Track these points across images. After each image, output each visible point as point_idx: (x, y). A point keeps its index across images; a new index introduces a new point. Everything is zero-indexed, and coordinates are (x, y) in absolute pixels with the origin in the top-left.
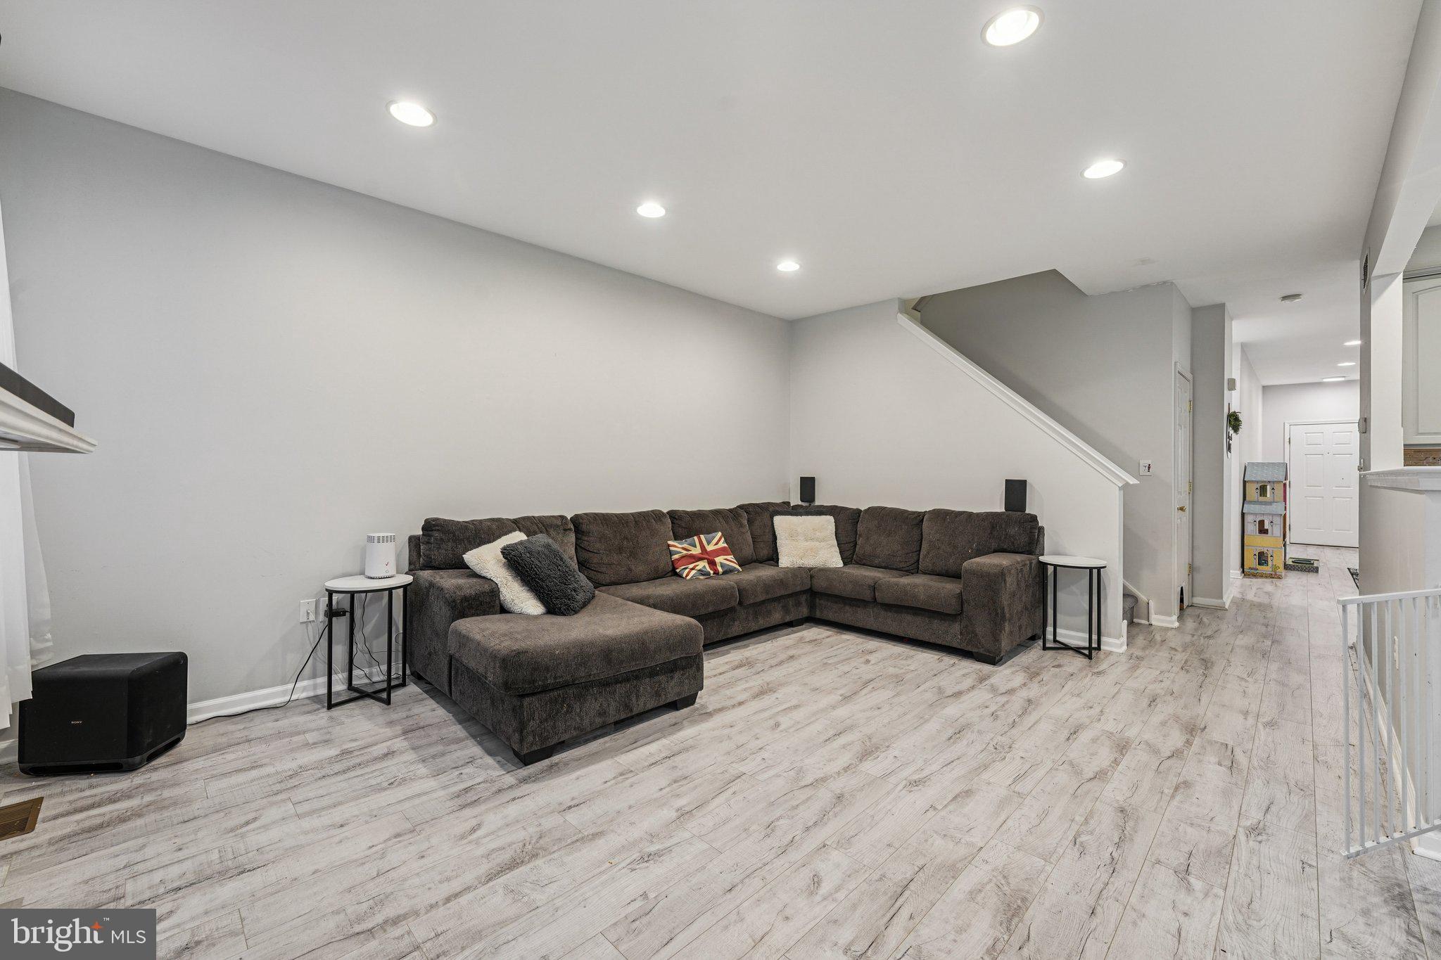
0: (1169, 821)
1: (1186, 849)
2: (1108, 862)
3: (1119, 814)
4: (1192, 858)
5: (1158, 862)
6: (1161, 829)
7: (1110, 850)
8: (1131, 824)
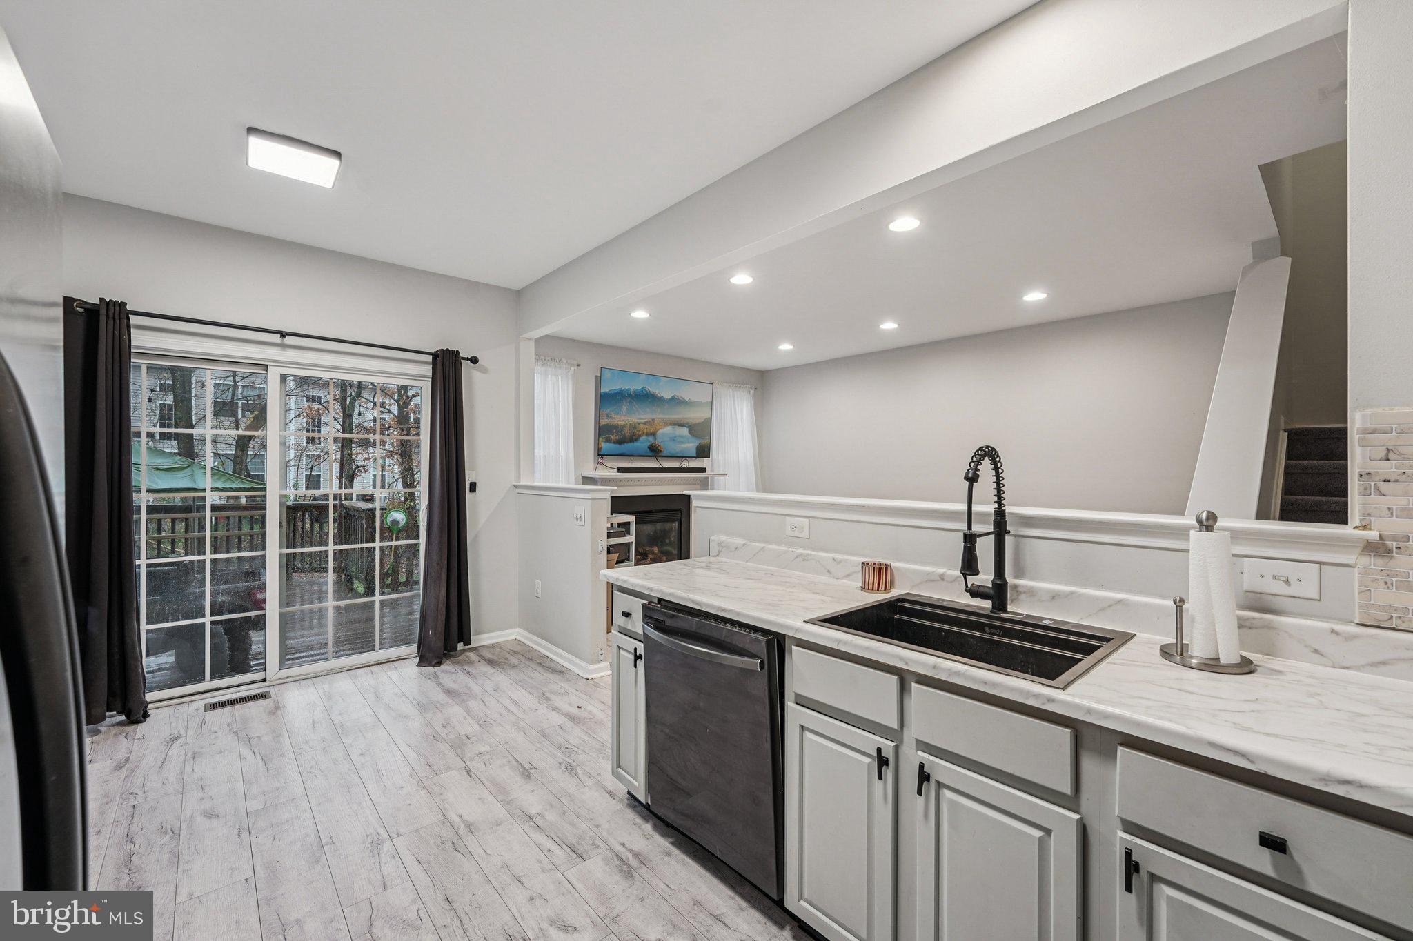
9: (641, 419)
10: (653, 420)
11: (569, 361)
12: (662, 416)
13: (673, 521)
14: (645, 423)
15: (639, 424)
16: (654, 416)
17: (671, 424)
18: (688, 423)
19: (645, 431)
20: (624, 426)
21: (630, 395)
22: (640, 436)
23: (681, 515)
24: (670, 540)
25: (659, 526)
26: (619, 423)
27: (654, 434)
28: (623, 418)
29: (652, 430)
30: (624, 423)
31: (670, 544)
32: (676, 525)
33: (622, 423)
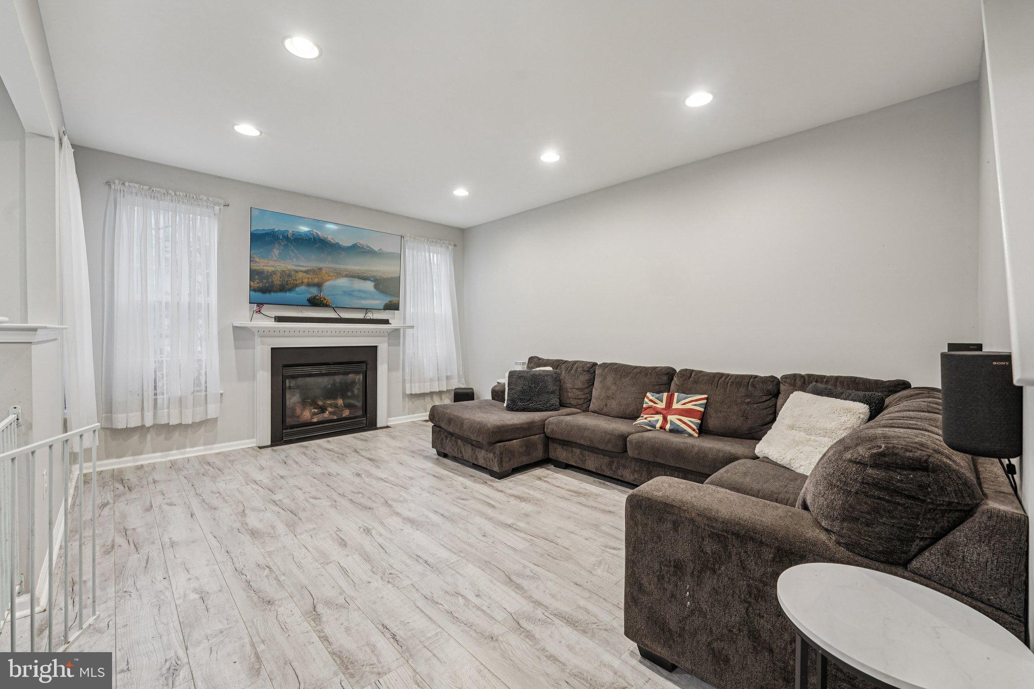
0: (237, 621)
1: (212, 611)
2: (243, 572)
3: (268, 599)
4: (205, 608)
5: (221, 591)
6: (237, 611)
7: (249, 577)
8: (255, 599)
9: (301, 266)
10: (320, 269)
11: (211, 199)
12: (332, 265)
13: (357, 373)
14: (306, 272)
15: (297, 272)
16: (321, 265)
17: (347, 276)
18: (374, 277)
19: (306, 281)
20: (274, 273)
21: (286, 238)
22: (297, 286)
23: (366, 367)
24: (353, 392)
25: (338, 379)
26: (266, 268)
27: (319, 285)
28: (271, 263)
29: (316, 280)
30: (273, 269)
31: (354, 397)
32: (361, 377)
33: (271, 269)
